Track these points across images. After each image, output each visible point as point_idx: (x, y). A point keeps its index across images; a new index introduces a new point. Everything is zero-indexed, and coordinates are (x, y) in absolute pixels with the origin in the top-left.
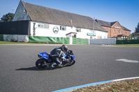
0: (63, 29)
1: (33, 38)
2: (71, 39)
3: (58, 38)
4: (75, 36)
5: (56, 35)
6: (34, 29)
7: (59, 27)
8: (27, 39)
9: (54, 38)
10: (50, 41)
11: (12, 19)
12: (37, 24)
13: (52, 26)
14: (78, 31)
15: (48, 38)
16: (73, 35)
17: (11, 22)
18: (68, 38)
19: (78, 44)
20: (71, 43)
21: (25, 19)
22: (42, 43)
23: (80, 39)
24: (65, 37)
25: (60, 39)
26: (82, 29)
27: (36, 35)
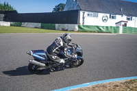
0: (113, 18)
1: (82, 27)
2: (121, 28)
3: (107, 27)
4: (125, 25)
5: (105, 24)
6: (83, 18)
7: (108, 15)
8: (77, 28)
9: (103, 27)
11: (63, 9)
12: (86, 13)
13: (101, 15)
15: (98, 27)
16: (123, 23)
17: (62, 12)
18: (118, 27)
19: (128, 33)
20: (121, 32)
21: (75, 9)
22: (91, 32)
23: (131, 28)
24: (115, 25)
25: (109, 28)
27: (85, 24)
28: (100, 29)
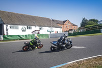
1: (6, 37)
3: (26, 35)
5: (24, 33)
6: (7, 30)
8: (2, 38)
9: (23, 36)
12: (9, 26)
13: (20, 27)
14: (40, 29)
15: (19, 36)
18: (33, 35)
19: (41, 38)
22: (14, 40)
25: (28, 36)
26: (43, 28)
27: (9, 34)
28: (21, 37)
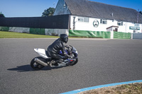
0: (104, 23)
1: (73, 32)
2: (112, 33)
3: (98, 32)
4: (116, 30)
5: (96, 29)
6: (74, 23)
7: (99, 20)
8: (67, 33)
9: (94, 32)
10: (90, 35)
11: (53, 13)
12: (77, 18)
13: (92, 20)
14: (119, 24)
15: (88, 32)
16: (114, 28)
17: (52, 16)
18: (109, 32)
19: (119, 38)
20: (112, 37)
21: (65, 13)
22: (82, 37)
23: (121, 33)
24: (106, 30)
25: (101, 33)
26: (124, 23)
27: (76, 29)
28: (91, 34)
